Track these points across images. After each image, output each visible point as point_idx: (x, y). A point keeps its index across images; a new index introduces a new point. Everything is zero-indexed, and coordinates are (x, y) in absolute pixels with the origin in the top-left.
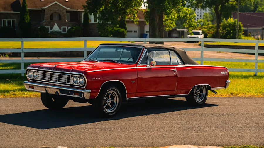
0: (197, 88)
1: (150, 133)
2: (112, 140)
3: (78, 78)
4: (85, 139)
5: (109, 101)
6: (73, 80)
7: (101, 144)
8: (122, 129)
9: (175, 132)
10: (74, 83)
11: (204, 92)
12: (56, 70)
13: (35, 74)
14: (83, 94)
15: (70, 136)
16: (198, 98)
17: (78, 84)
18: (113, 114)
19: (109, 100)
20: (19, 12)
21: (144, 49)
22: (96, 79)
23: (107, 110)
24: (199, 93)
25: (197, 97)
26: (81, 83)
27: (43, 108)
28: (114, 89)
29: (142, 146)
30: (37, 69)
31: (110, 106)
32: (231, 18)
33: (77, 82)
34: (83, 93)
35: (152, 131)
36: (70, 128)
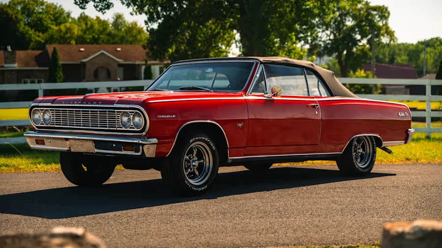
0: (356, 143)
1: (284, 219)
2: (207, 236)
3: (132, 116)
4: (147, 235)
5: (194, 164)
6: (122, 121)
7: (183, 242)
8: (224, 213)
9: (339, 218)
10: (124, 126)
11: (369, 150)
12: (87, 103)
13: (47, 116)
14: (141, 148)
15: (114, 230)
16: (359, 160)
17: (130, 128)
18: (203, 188)
19: (194, 161)
20: (47, 68)
21: (257, 63)
22: (168, 116)
23: (191, 181)
24: (361, 151)
25: (357, 159)
26: (137, 126)
27: (66, 183)
28: (203, 138)
29: (277, 245)
30: (49, 104)
31: (197, 173)
32: (361, 70)
33: (129, 123)
34: (141, 144)
35: (287, 216)
36: (115, 215)
